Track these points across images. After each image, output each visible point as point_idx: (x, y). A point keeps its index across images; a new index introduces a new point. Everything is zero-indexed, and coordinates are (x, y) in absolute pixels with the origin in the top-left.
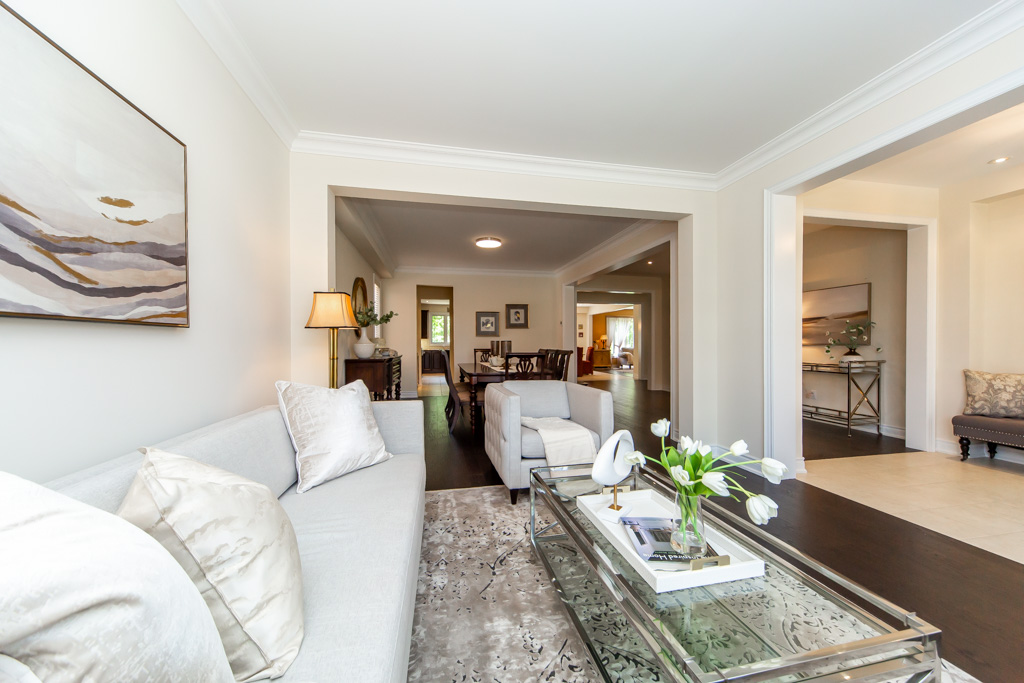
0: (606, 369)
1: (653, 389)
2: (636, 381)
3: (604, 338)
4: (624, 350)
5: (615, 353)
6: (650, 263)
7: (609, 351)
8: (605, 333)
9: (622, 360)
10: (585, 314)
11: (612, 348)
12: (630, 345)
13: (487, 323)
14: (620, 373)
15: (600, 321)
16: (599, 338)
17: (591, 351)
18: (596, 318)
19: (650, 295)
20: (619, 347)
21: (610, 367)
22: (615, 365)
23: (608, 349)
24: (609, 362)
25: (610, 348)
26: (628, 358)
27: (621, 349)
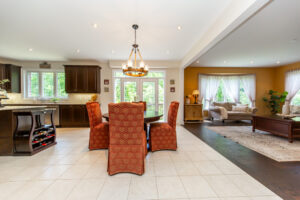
3: (196, 92)
4: (215, 104)
7: (201, 105)
8: (197, 88)
11: (203, 102)
16: (191, 94)
20: (210, 101)
21: (202, 121)
22: (206, 117)
23: (199, 103)
24: (201, 116)
25: (201, 102)
26: (222, 113)
27: (211, 103)
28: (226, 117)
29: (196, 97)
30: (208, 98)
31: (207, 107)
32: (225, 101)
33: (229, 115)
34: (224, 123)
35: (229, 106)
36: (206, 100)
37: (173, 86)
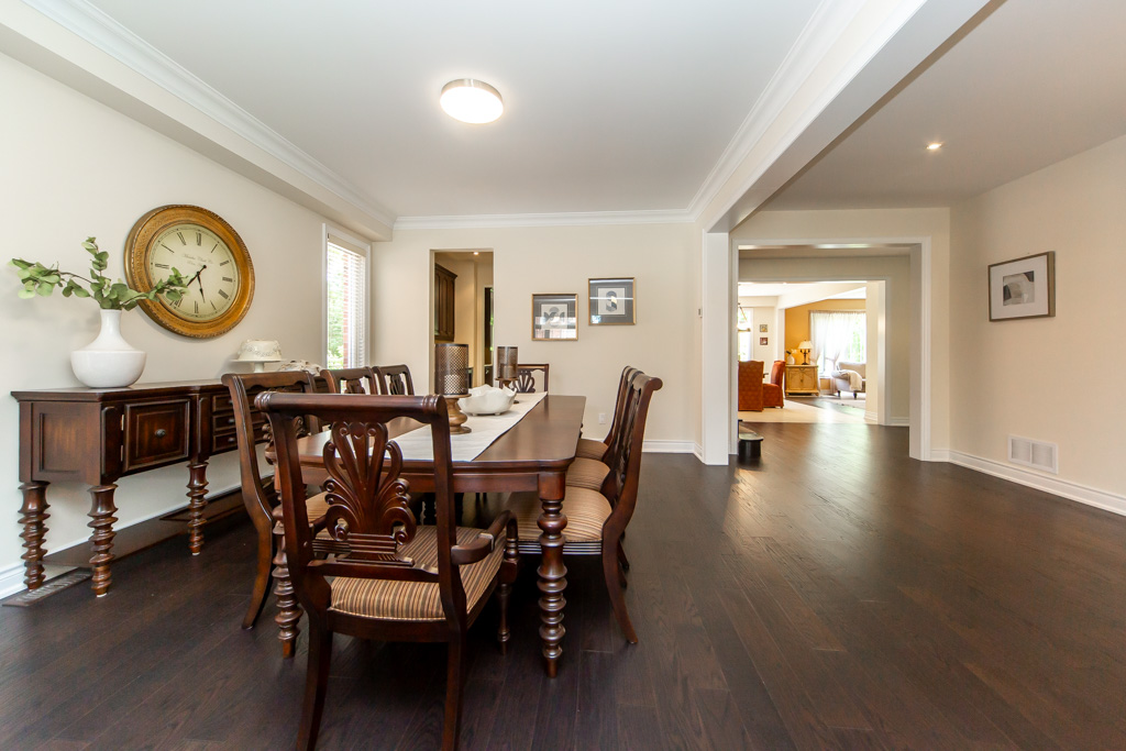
0: (806, 397)
1: (925, 458)
2: (871, 426)
3: (805, 346)
4: (843, 366)
5: (826, 371)
6: (934, 147)
7: (815, 368)
8: (808, 338)
9: (840, 383)
10: (773, 308)
11: (820, 363)
12: (857, 357)
13: (553, 315)
14: (837, 407)
15: (799, 319)
16: (796, 348)
17: (782, 368)
18: (790, 313)
19: (918, 246)
20: (834, 361)
21: (817, 394)
22: (826, 391)
23: (812, 364)
24: (815, 386)
25: (815, 361)
26: (852, 380)
27: (837, 364)
28: (859, 387)
29: (806, 353)
30: (830, 355)
34: (856, 397)
35: (861, 369)
36: (825, 358)
37: (764, 335)
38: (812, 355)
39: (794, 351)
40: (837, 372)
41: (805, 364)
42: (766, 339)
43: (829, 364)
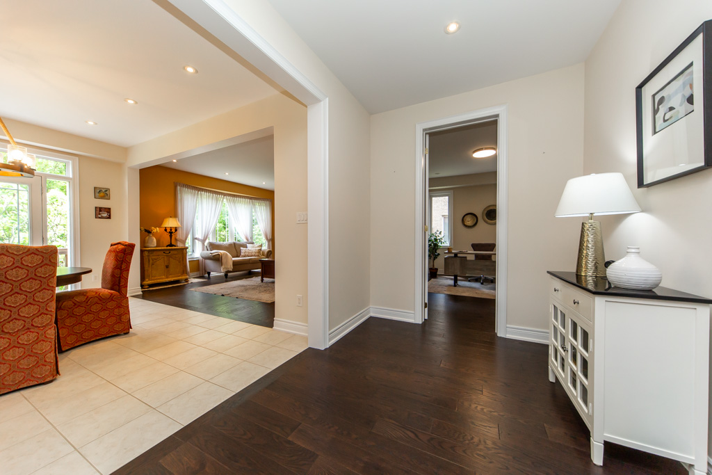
3: (170, 223)
4: (213, 246)
7: (184, 250)
8: (174, 214)
9: (210, 263)
11: (188, 243)
20: (203, 241)
21: (186, 280)
22: (195, 274)
23: (180, 245)
24: (184, 271)
25: (184, 242)
26: (224, 260)
27: (206, 244)
28: (230, 267)
29: (172, 232)
30: (199, 235)
31: (196, 252)
32: (230, 241)
33: (235, 264)
34: (226, 278)
35: (235, 248)
36: (194, 239)
37: (103, 203)
38: (179, 235)
39: (156, 230)
40: (208, 253)
41: (171, 245)
42: (108, 210)
43: (198, 245)
